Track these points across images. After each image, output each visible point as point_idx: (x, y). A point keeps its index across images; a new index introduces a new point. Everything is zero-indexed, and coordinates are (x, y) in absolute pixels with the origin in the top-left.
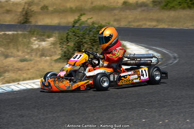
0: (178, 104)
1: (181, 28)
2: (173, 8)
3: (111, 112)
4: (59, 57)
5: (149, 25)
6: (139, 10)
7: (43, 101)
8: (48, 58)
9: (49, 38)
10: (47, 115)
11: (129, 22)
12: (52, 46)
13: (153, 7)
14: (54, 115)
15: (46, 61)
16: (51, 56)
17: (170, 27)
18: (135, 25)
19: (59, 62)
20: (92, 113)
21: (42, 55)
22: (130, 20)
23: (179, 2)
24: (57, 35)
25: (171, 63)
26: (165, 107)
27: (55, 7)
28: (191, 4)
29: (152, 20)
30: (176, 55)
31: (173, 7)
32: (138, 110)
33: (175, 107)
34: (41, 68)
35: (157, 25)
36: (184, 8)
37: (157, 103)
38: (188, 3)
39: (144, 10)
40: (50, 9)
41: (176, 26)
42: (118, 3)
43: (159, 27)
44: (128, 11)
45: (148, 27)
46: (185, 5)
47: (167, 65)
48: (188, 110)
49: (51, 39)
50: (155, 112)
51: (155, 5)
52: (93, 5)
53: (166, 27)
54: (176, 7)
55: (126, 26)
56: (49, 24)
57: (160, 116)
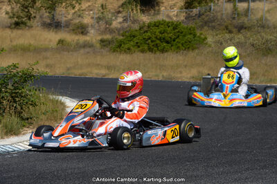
2: (128, 51)
5: (97, 74)
6: (82, 51)
11: (68, 69)
13: (101, 48)
18: (76, 73)
22: (68, 66)
23: (137, 43)
28: (154, 46)
31: (129, 49)
35: (108, 74)
36: (143, 51)
39: (88, 52)
42: (50, 41)
43: (110, 77)
44: (65, 53)
45: (95, 76)
46: (146, 47)
51: (104, 46)
52: (15, 43)
54: (133, 48)
55: (63, 74)
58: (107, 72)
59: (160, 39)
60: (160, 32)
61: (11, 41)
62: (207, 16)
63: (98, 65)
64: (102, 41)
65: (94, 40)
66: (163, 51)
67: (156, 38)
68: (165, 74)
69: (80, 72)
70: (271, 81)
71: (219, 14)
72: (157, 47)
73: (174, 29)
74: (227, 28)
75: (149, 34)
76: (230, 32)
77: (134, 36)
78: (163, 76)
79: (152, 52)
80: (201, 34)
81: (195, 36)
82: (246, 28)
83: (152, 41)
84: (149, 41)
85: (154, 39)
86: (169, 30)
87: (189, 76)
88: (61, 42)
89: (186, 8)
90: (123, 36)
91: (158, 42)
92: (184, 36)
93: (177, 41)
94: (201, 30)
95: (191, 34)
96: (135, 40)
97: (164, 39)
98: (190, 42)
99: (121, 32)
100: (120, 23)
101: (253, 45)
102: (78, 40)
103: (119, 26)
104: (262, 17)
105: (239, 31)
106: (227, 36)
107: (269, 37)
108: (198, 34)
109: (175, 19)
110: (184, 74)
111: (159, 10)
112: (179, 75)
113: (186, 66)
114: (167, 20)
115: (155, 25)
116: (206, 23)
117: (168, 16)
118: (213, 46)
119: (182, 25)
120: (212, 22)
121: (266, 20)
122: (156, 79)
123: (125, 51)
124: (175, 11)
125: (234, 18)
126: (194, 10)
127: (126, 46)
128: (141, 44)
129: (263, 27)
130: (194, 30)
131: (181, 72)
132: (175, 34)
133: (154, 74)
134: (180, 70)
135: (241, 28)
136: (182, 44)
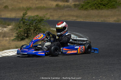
0: (88, 68)
1: (91, 21)
2: (86, 9)
3: (47, 73)
4: (15, 37)
5: (72, 19)
6: (66, 9)
7: (3, 65)
8: (7, 38)
9: (8, 26)
10: (6, 74)
11: (60, 17)
12: (11, 31)
13: (74, 8)
14: (11, 74)
15: (6, 40)
16: (9, 37)
17: (85, 21)
18: (63, 19)
19: (15, 41)
20: (35, 73)
21: (4, 36)
23: (90, 6)
24: (14, 24)
26: (80, 69)
27: (13, 7)
28: (98, 7)
29: (73, 16)
32: (64, 71)
33: (86, 69)
34: (3, 44)
37: (75, 67)
39: (69, 10)
40: (10, 8)
41: (88, 20)
42: (52, 5)
43: (78, 20)
44: (59, 10)
45: (71, 20)
46: (94, 7)
48: (94, 71)
49: (10, 26)
50: (74, 72)
51: (76, 7)
52: (37, 6)
53: (82, 20)
54: (88, 8)
55: (57, 19)
56: (9, 17)
57: (77, 75)
58: (76, 18)
60: (101, 1)
61: (36, 5)
63: (73, 15)
64: (75, 5)
65: (71, 5)
66: (102, 9)
67: (99, 3)
69: (65, 18)
77: (89, 3)
78: (101, 20)
79: (97, 10)
81: (116, 2)
84: (96, 5)
85: (98, 4)
87: (113, 20)
88: (57, 5)
90: (84, 2)
92: (112, 2)
93: (109, 4)
95: (114, 1)
96: (90, 4)
98: (114, 5)
102: (64, 4)
108: (118, 2)
110: (111, 19)
112: (108, 20)
113: (112, 16)
127: (85, 7)
128: (92, 6)
132: (107, 2)
134: (109, 17)
136: (111, 6)
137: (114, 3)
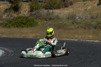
17: (8, 37)
23: (13, 24)
25: (10, 56)
30: (12, 51)
31: (9, 26)
36: (15, 27)
38: (17, 25)
41: (11, 36)
43: (3, 37)
47: (8, 57)
53: (6, 37)
54: (11, 26)
58: (1, 35)
59: (21, 23)
60: (21, 20)
62: (38, 14)
66: (22, 27)
68: (23, 35)
70: (61, 38)
71: (42, 14)
72: (20, 26)
73: (26, 19)
74: (45, 19)
75: (17, 21)
76: (46, 20)
77: (11, 22)
79: (18, 27)
80: (36, 21)
81: (34, 22)
82: (52, 19)
83: (18, 24)
84: (17, 23)
86: (24, 19)
87: (32, 36)
89: (30, 12)
90: (7, 21)
91: (20, 24)
92: (30, 22)
93: (27, 23)
94: (36, 20)
95: (32, 21)
97: (23, 23)
98: (32, 24)
99: (6, 20)
100: (6, 17)
101: (55, 25)
103: (5, 18)
104: (57, 15)
105: (50, 20)
106: (45, 22)
107: (60, 22)
109: (26, 15)
110: (30, 36)
111: (20, 12)
112: (28, 36)
113: (31, 33)
114: (23, 16)
115: (19, 18)
116: (38, 17)
117: (24, 14)
118: (40, 25)
119: (29, 18)
120: (40, 17)
121: (59, 16)
122: (20, 37)
123: (8, 27)
124: (26, 13)
125: (48, 15)
126: (33, 12)
129: (58, 19)
130: (33, 19)
131: (29, 35)
132: (26, 21)
133: (19, 36)
134: (29, 34)
135: (50, 19)
136: (29, 25)
137: (32, 22)
